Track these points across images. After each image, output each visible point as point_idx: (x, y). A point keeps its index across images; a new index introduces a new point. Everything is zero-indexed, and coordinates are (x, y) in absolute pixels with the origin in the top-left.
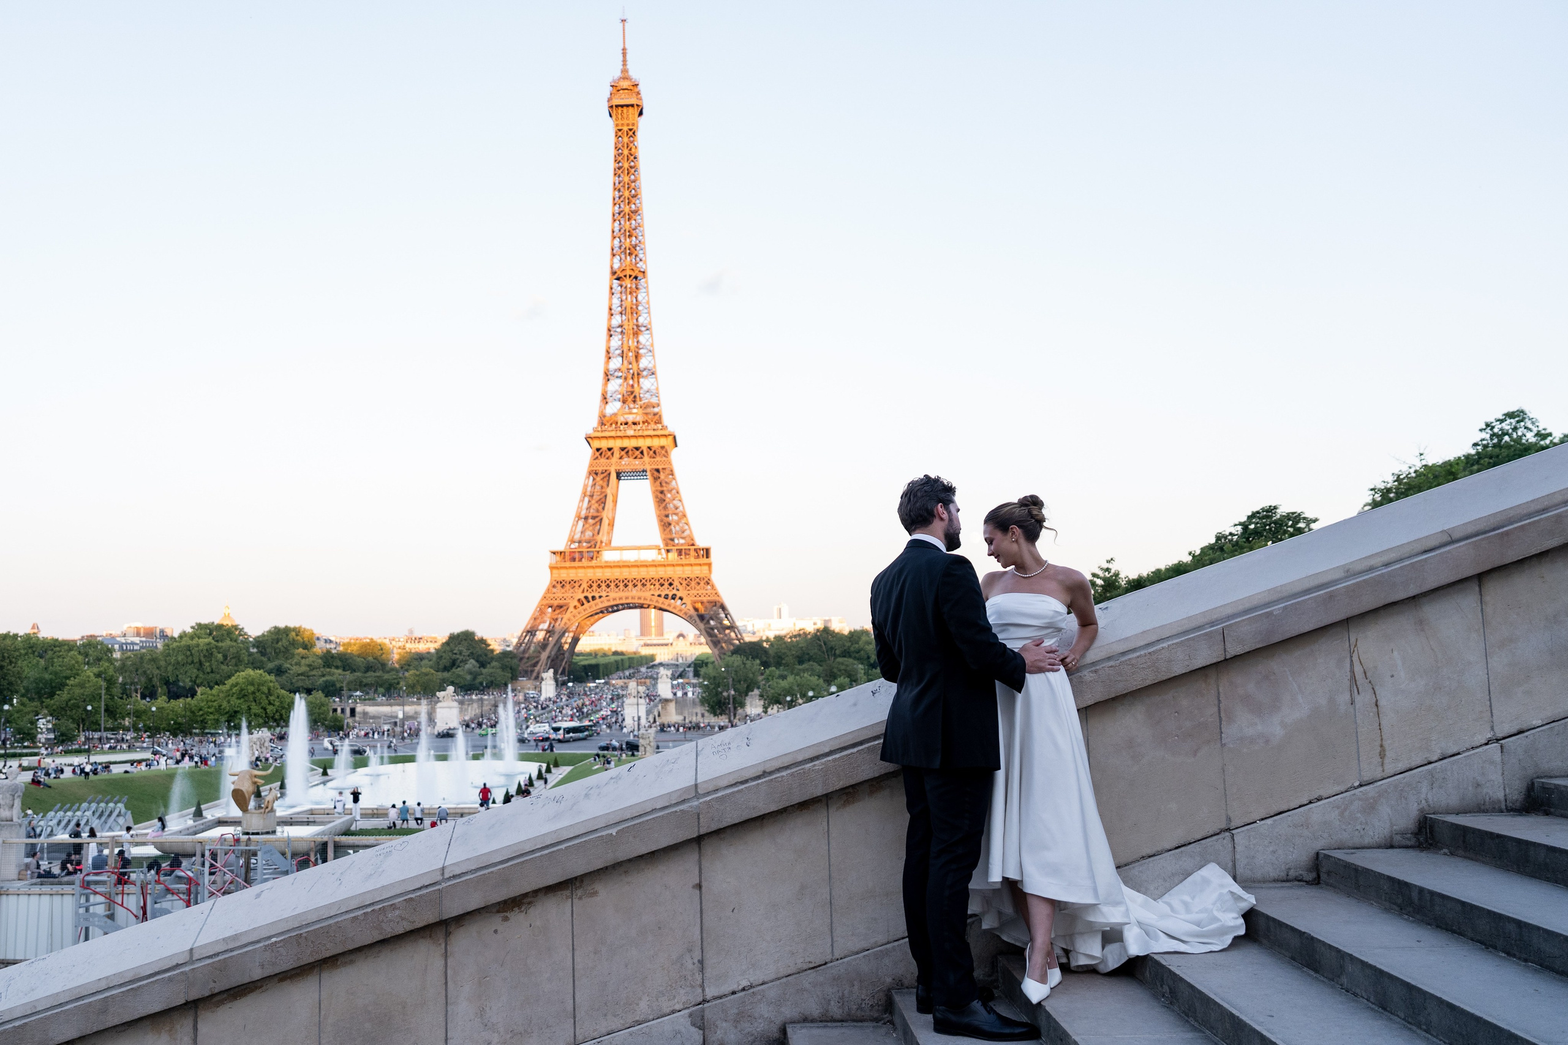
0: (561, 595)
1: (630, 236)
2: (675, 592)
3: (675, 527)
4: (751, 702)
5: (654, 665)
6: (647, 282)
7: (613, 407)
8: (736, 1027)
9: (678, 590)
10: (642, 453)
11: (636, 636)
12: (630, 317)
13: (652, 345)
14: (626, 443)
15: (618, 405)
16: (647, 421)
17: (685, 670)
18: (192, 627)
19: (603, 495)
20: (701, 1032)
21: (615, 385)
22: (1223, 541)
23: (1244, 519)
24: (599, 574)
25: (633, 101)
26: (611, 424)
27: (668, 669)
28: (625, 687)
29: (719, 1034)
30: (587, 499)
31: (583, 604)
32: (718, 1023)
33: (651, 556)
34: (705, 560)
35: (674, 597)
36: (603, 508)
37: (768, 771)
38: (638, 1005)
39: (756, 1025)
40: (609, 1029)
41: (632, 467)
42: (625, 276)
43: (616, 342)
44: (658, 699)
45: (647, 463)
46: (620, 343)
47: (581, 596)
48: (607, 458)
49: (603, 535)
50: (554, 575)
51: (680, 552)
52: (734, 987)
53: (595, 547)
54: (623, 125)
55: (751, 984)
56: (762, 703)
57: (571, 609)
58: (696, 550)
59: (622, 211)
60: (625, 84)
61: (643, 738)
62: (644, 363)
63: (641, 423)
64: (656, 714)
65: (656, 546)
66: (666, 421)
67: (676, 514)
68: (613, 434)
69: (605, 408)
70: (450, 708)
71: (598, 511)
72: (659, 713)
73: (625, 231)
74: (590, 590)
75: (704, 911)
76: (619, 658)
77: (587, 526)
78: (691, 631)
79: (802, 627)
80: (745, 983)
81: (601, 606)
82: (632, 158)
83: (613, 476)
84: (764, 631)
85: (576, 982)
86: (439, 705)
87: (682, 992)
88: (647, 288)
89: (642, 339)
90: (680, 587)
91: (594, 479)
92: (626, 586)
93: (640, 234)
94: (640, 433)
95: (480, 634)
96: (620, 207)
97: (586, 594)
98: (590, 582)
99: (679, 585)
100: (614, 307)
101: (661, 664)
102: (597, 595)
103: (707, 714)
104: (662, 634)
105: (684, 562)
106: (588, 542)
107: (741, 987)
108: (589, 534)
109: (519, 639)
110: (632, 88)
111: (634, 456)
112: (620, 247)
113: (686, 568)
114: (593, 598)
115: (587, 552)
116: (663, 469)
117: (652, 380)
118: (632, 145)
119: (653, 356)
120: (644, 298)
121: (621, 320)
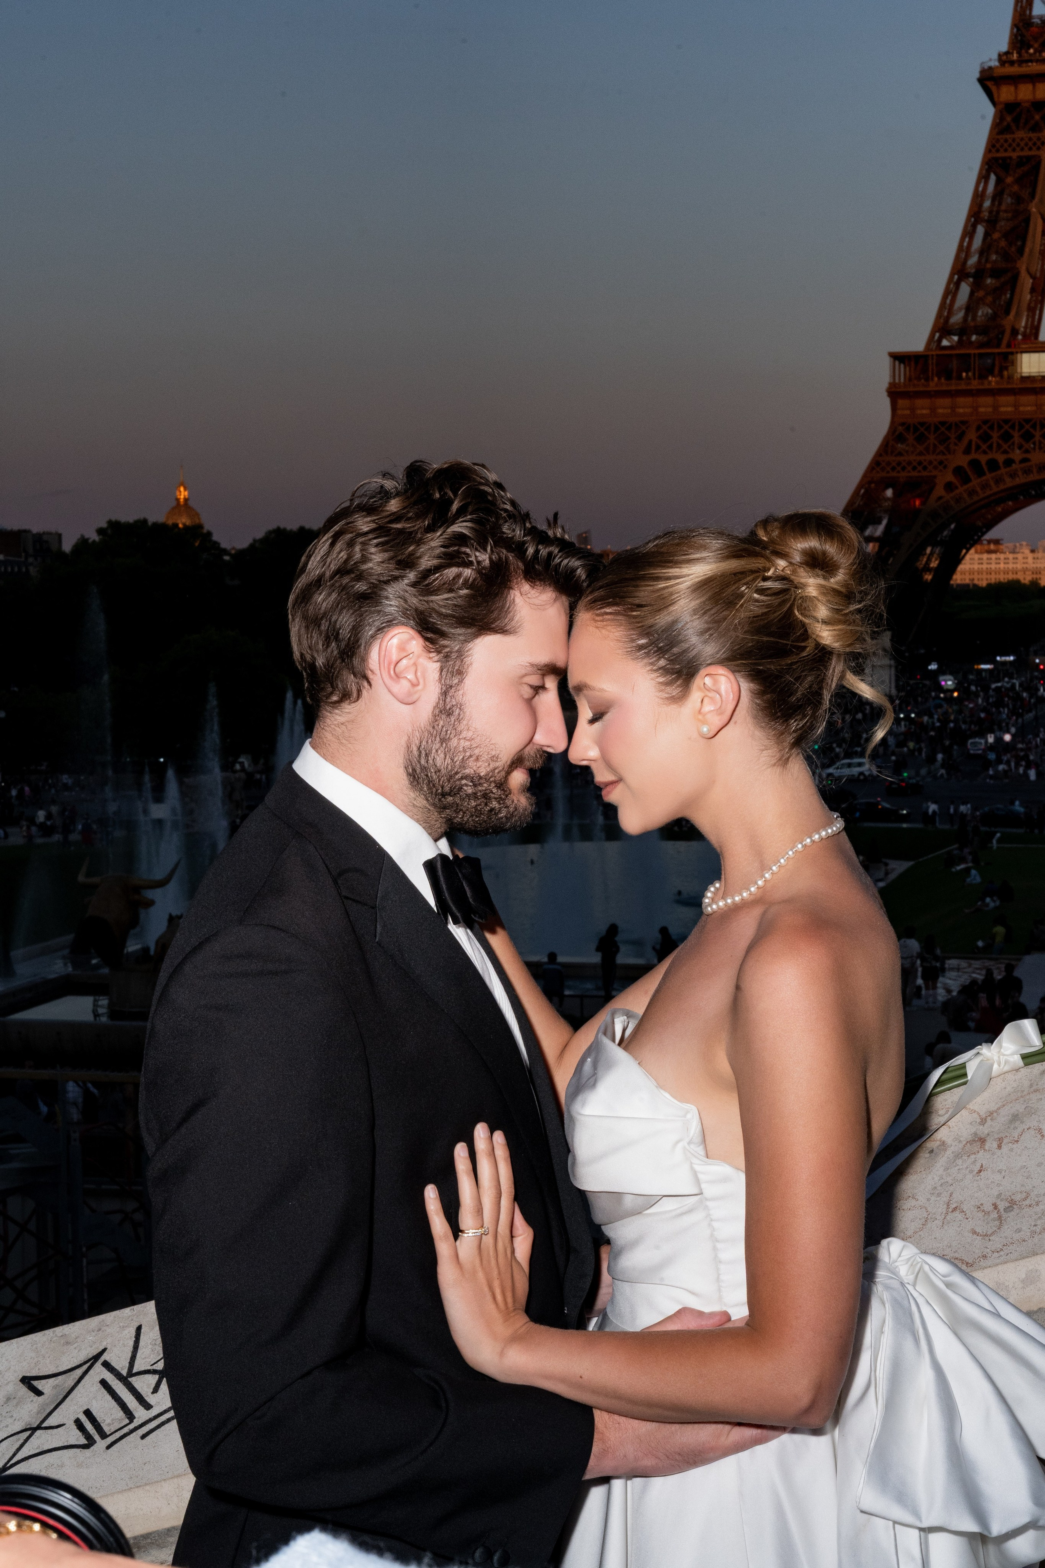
0: (915, 458)
18: (100, 531)
24: (1006, 406)
30: (980, 230)
31: (966, 480)
36: (1021, 251)
47: (962, 460)
48: (1033, 129)
49: (1018, 315)
50: (899, 412)
53: (998, 346)
57: (939, 491)
71: (1007, 257)
74: (985, 447)
77: (981, 294)
81: (1009, 483)
91: (999, 181)
97: (974, 456)
98: (985, 428)
102: (1001, 458)
106: (981, 330)
108: (983, 312)
114: (993, 465)
115: (981, 355)
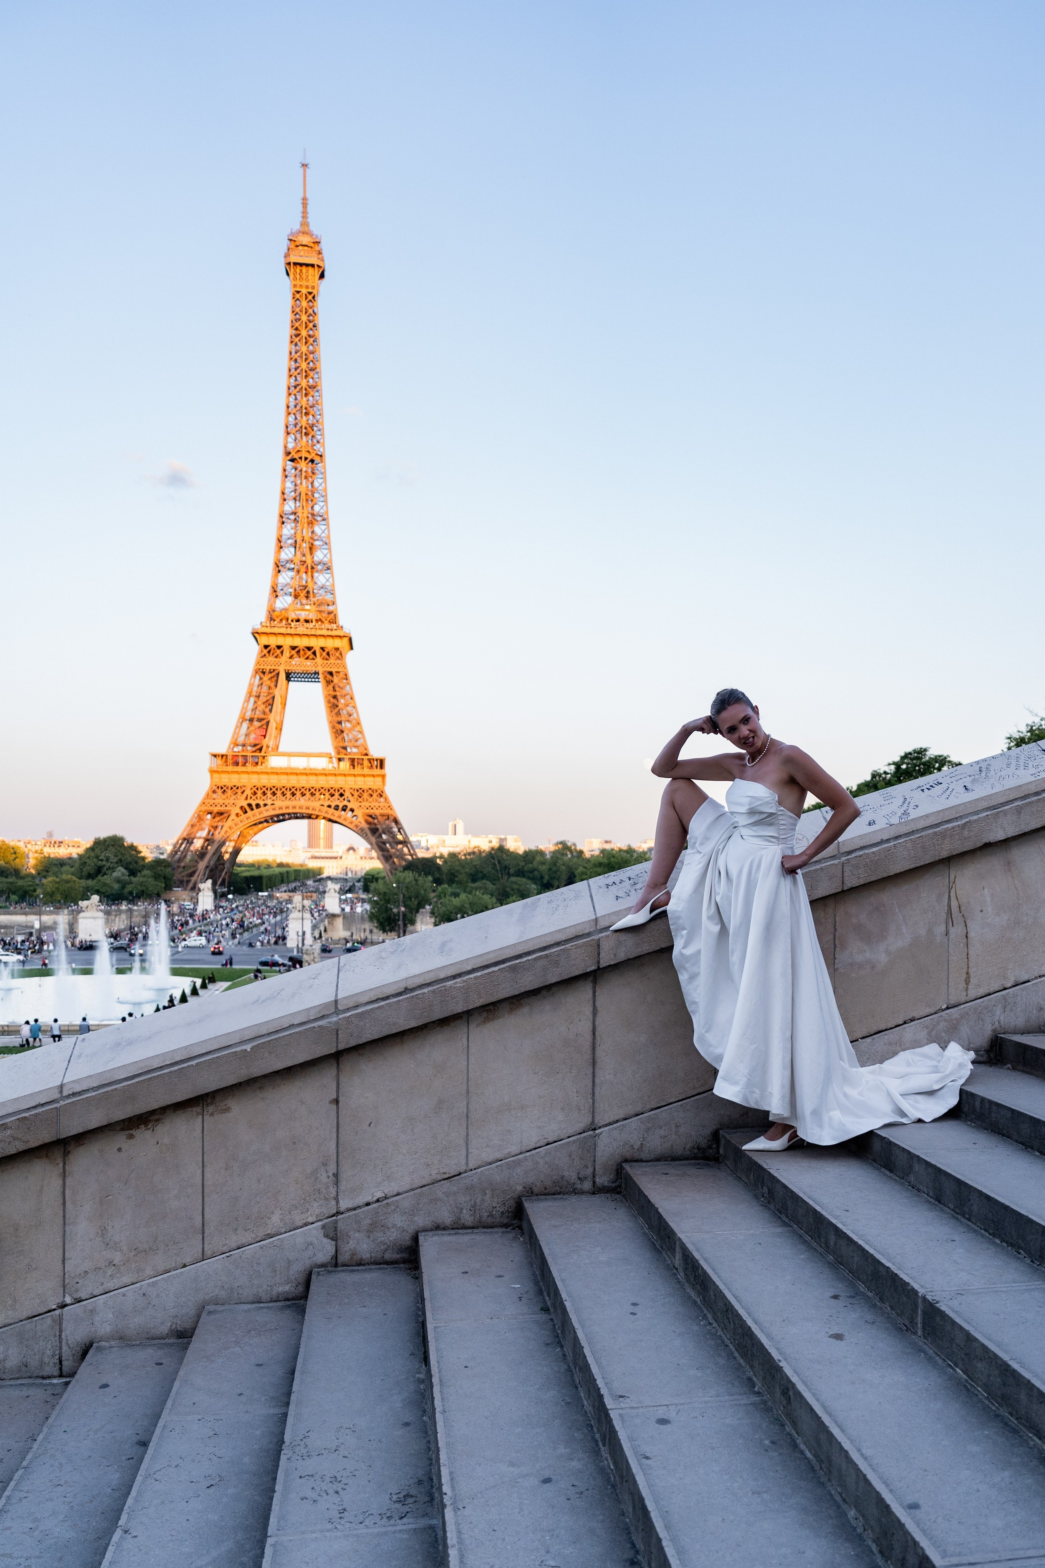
0: (221, 801)
1: (307, 414)
2: (345, 803)
3: (348, 735)
4: (422, 919)
5: (322, 879)
6: (324, 467)
7: (284, 602)
8: (369, 1237)
9: (349, 801)
10: (314, 653)
11: (304, 848)
12: (304, 504)
13: (329, 537)
14: (297, 642)
15: (290, 599)
16: (320, 620)
17: (354, 884)
19: (271, 696)
20: (334, 1243)
21: (285, 578)
22: (877, 778)
23: (897, 759)
24: (265, 781)
25: (314, 260)
26: (281, 620)
27: (336, 883)
28: (290, 901)
29: (352, 1244)
30: (252, 700)
31: (246, 812)
32: (351, 1233)
33: (321, 764)
34: (379, 772)
35: (344, 809)
36: (271, 711)
37: (409, 987)
38: (270, 1218)
39: (388, 1234)
40: (240, 1243)
41: (303, 668)
42: (301, 458)
43: (288, 530)
44: (324, 914)
45: (319, 665)
46: (293, 532)
47: (244, 804)
48: (276, 657)
49: (270, 739)
50: (214, 780)
51: (352, 761)
52: (369, 1199)
53: (260, 752)
54: (301, 286)
55: (386, 1195)
56: (433, 920)
57: (233, 816)
58: (369, 760)
59: (298, 385)
60: (305, 240)
61: (307, 954)
62: (319, 555)
63: (314, 621)
64: (322, 929)
65: (327, 754)
66: (341, 621)
67: (350, 722)
68: (283, 631)
69: (275, 602)
70: (94, 918)
71: (264, 713)
72: (325, 928)
73: (301, 407)
74: (254, 797)
75: (340, 1126)
76: (284, 870)
77: (252, 728)
78: (362, 845)
79: (476, 844)
80: (379, 1195)
81: (266, 814)
82: (311, 325)
83: (282, 676)
84: (438, 847)
85: (206, 1198)
86: (82, 915)
87: (316, 1204)
88: (324, 473)
89: (318, 529)
90: (351, 798)
91: (261, 679)
92: (293, 794)
93: (318, 413)
94: (313, 632)
95: (130, 839)
96: (296, 380)
97: (249, 801)
98: (255, 789)
99: (350, 796)
100: (287, 491)
101: (329, 878)
102: (262, 803)
103: (375, 930)
104: (331, 847)
105: (357, 772)
106: (253, 746)
107: (375, 1199)
108: (254, 738)
109: (175, 846)
110: (312, 245)
111: (306, 657)
112: (295, 425)
113: (359, 779)
114: (258, 806)
115: (252, 756)
116: (337, 672)
117: (328, 576)
118: (311, 311)
119: (329, 549)
120: (321, 485)
121: (295, 506)
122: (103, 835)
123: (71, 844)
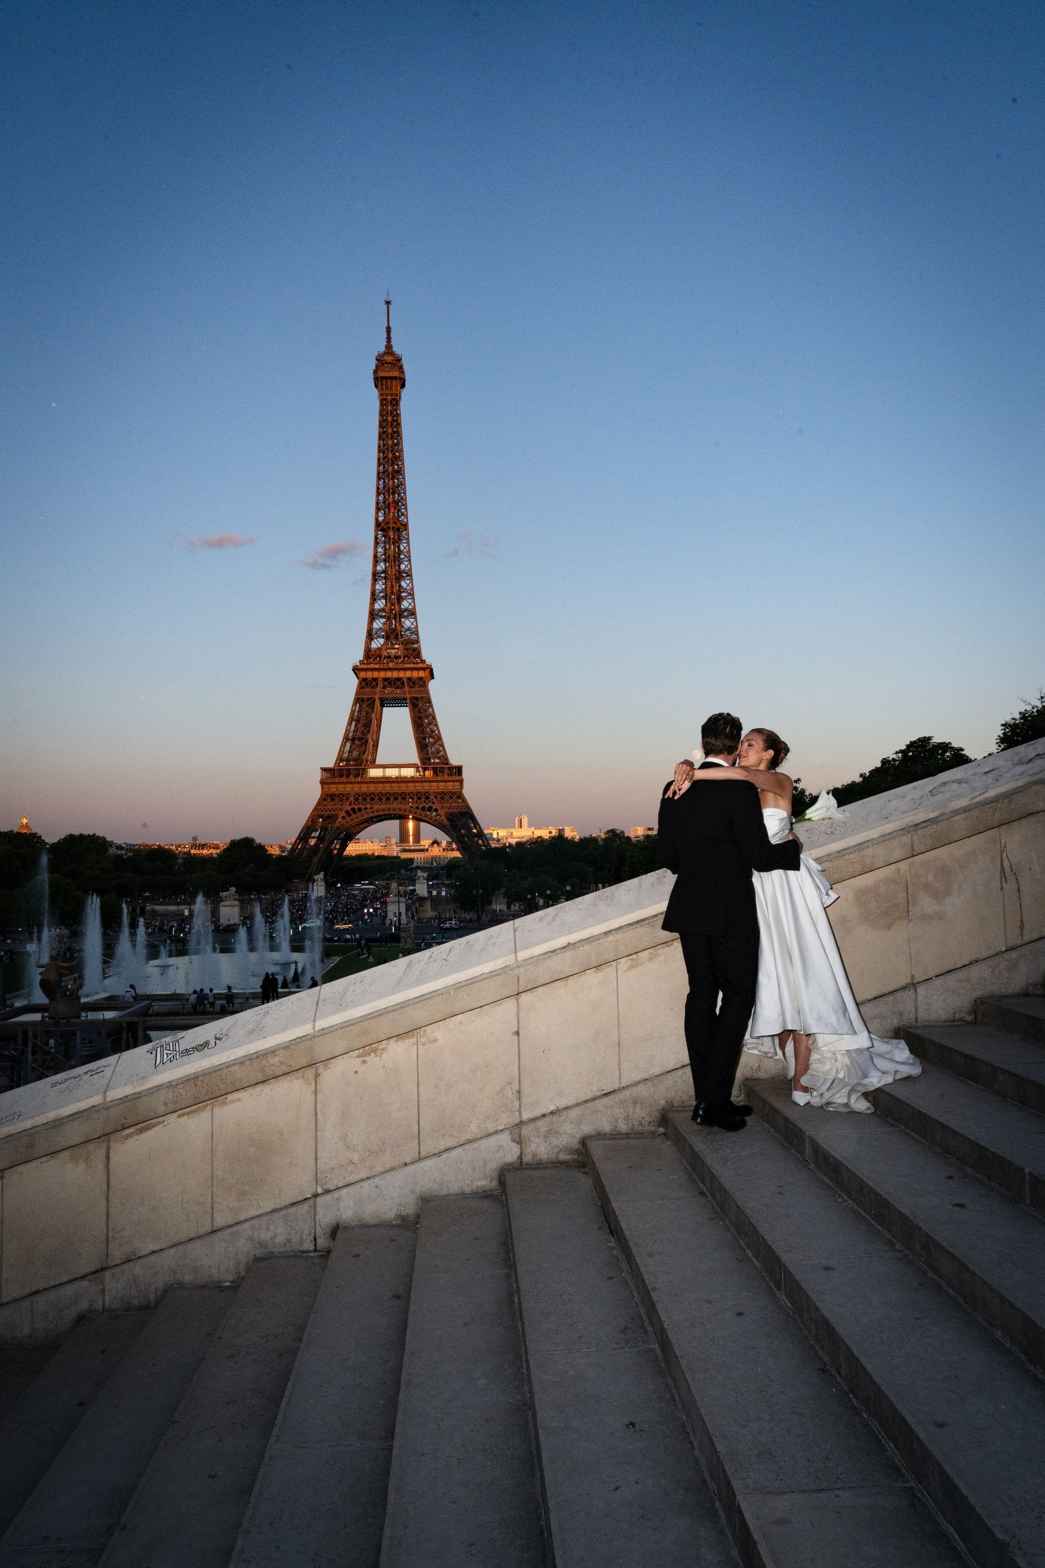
0: (330, 807)
1: (393, 493)
2: (430, 804)
3: (431, 749)
4: (496, 900)
5: (412, 868)
6: (408, 534)
7: (378, 643)
9: (434, 803)
10: (403, 683)
11: (397, 843)
12: (392, 564)
13: (412, 589)
14: (389, 674)
15: (382, 641)
16: (407, 656)
17: (439, 872)
19: (369, 719)
21: (378, 624)
23: (904, 747)
24: (364, 788)
25: (396, 374)
26: (376, 658)
27: (424, 872)
28: (387, 887)
30: (354, 723)
31: (350, 815)
33: (409, 772)
34: (457, 778)
35: (430, 809)
36: (369, 732)
41: (394, 696)
42: (389, 528)
43: (380, 586)
44: (415, 898)
45: (407, 692)
46: (383, 587)
47: (348, 808)
48: (372, 688)
49: (368, 754)
50: (324, 789)
51: (435, 771)
53: (361, 766)
54: (387, 394)
56: (506, 900)
57: (340, 819)
58: (449, 769)
59: (386, 471)
60: (389, 359)
61: (402, 932)
62: (405, 604)
63: (402, 657)
64: (414, 910)
65: (415, 764)
66: (425, 655)
67: (433, 738)
68: (377, 666)
69: (371, 644)
70: (232, 906)
71: (363, 733)
72: (417, 909)
73: (389, 488)
74: (356, 803)
76: (382, 862)
77: (354, 746)
78: (444, 839)
81: (366, 816)
82: (395, 424)
83: (378, 702)
84: (507, 839)
86: (222, 904)
88: (408, 539)
89: (403, 584)
90: (435, 801)
91: (360, 706)
92: (388, 799)
93: (402, 492)
94: (401, 666)
95: (259, 840)
96: (384, 467)
97: (352, 806)
98: (357, 796)
99: (434, 799)
100: (379, 554)
101: (418, 868)
102: (363, 807)
103: (458, 910)
104: (418, 841)
105: (439, 779)
106: (355, 760)
108: (355, 753)
109: (293, 846)
110: (395, 362)
111: (396, 686)
112: (384, 502)
113: (441, 784)
114: (360, 810)
115: (354, 769)
116: (422, 698)
117: (412, 620)
118: (395, 413)
119: (413, 599)
120: (405, 548)
121: (385, 566)
122: (238, 836)
123: (213, 846)
